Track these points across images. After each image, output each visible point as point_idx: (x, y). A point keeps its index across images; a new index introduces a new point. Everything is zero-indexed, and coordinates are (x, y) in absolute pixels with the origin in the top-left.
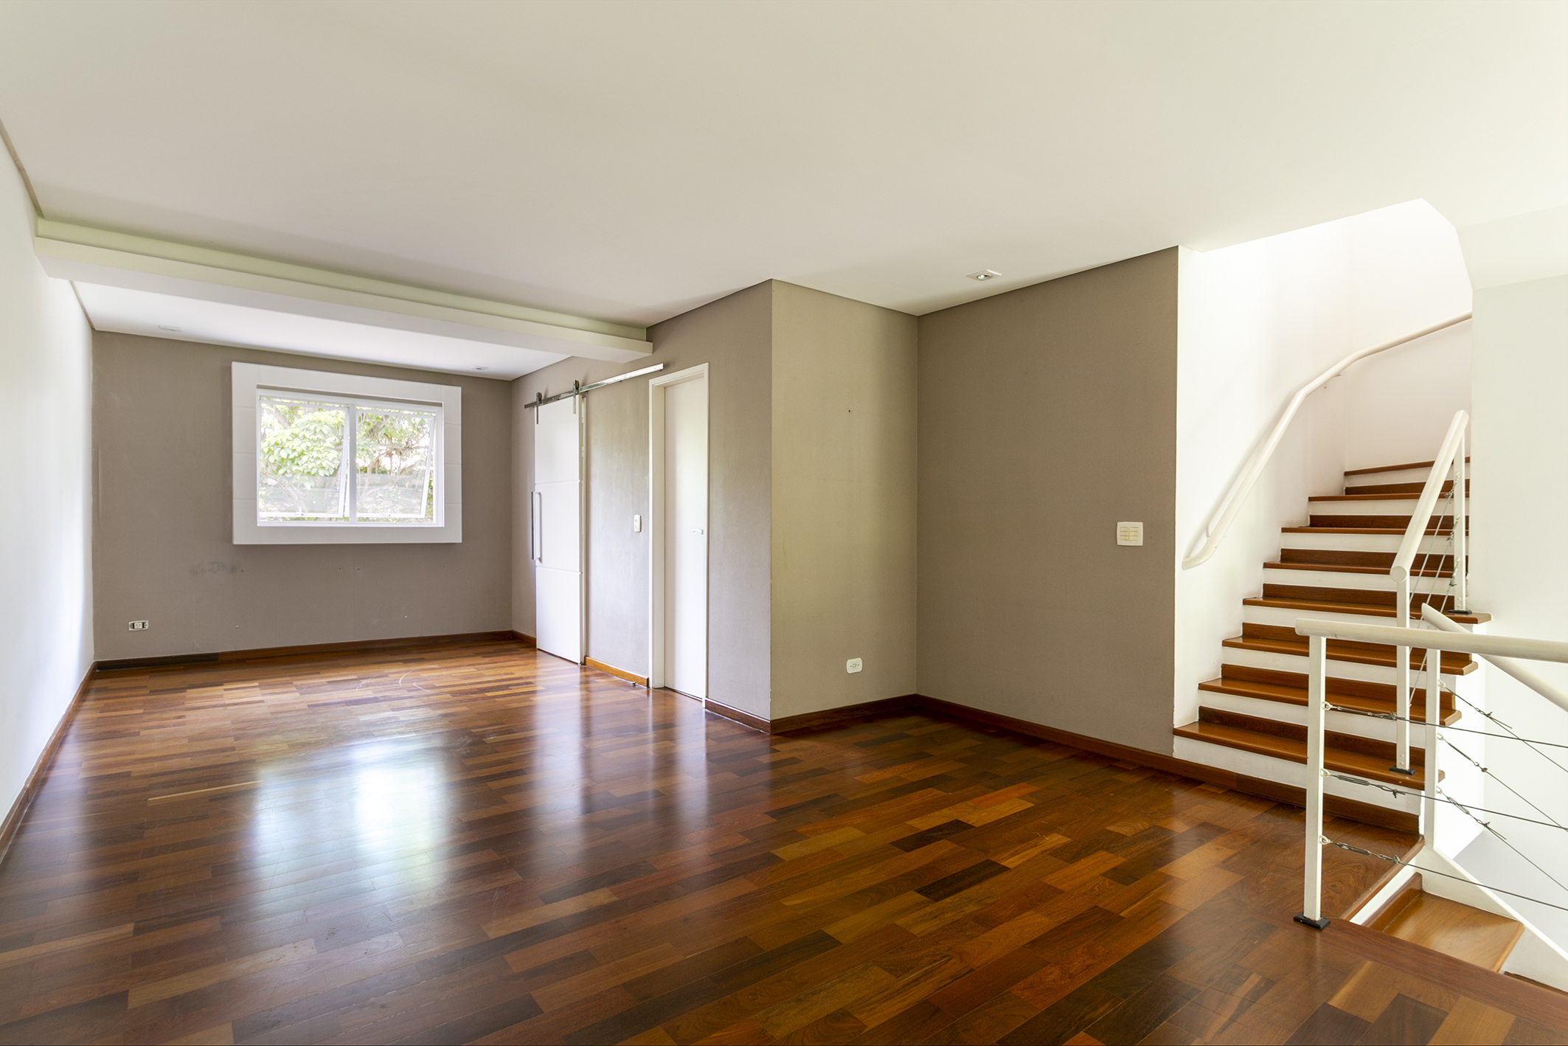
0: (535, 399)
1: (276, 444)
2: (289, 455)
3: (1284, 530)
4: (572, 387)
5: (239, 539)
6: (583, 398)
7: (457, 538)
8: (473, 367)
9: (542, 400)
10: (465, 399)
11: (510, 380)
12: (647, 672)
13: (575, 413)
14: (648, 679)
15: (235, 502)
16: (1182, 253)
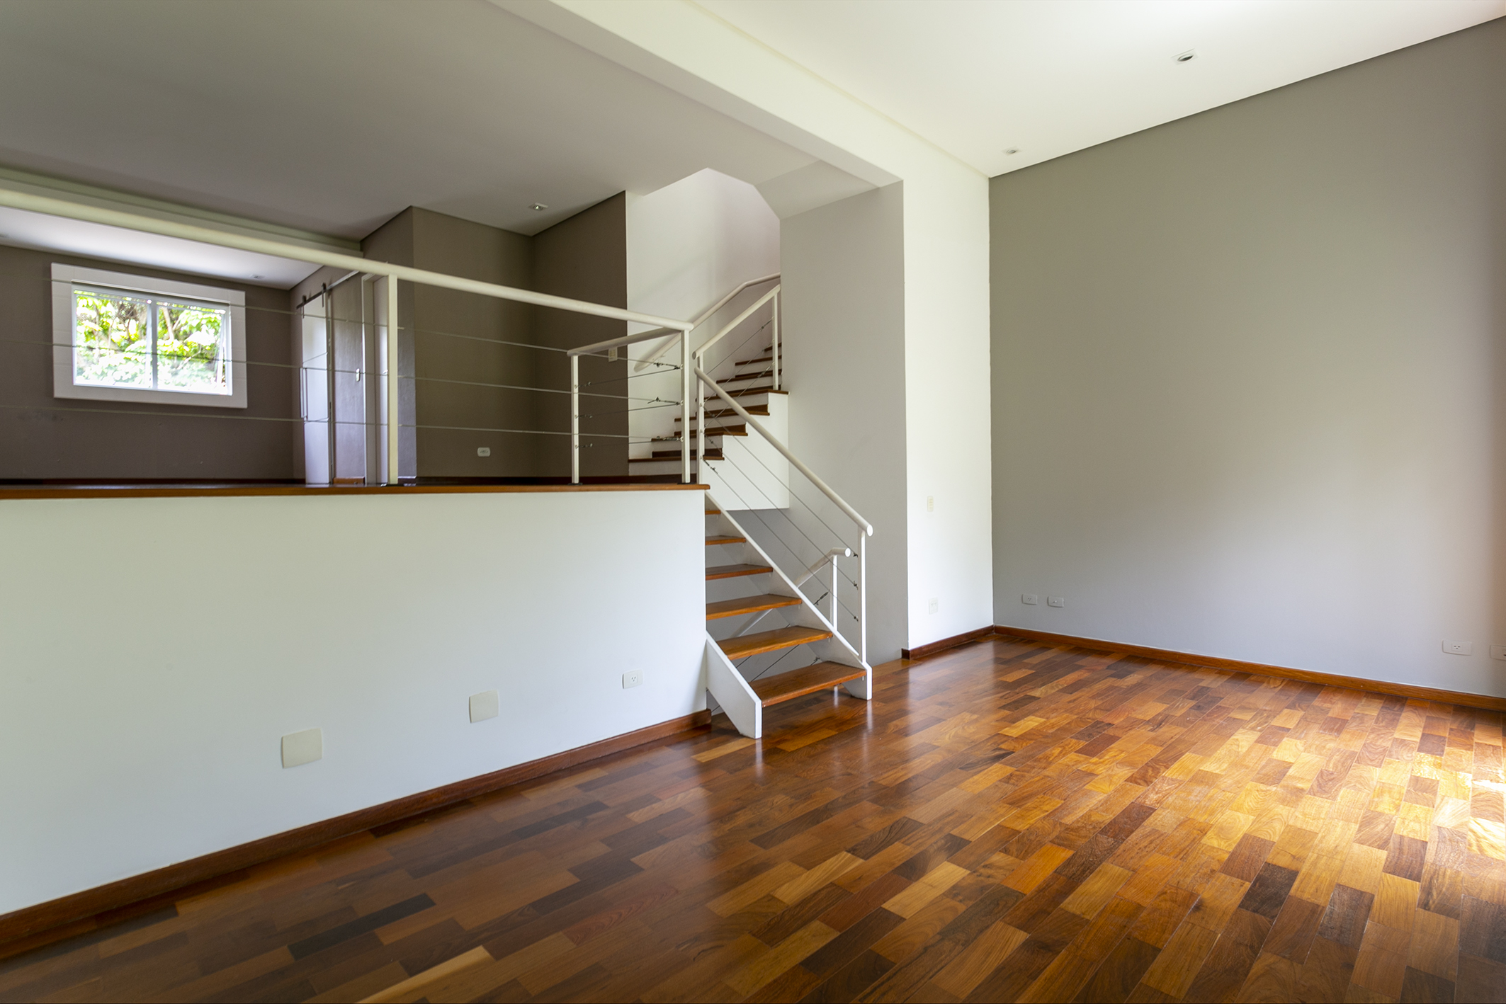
0: (301, 301)
1: (109, 367)
2: (122, 377)
3: (737, 364)
4: (322, 289)
5: (59, 393)
6: (329, 295)
7: (243, 404)
8: (251, 275)
9: (306, 301)
10: (248, 301)
11: (288, 289)
12: (363, 475)
13: (323, 306)
14: (364, 479)
15: (56, 366)
16: (628, 196)
